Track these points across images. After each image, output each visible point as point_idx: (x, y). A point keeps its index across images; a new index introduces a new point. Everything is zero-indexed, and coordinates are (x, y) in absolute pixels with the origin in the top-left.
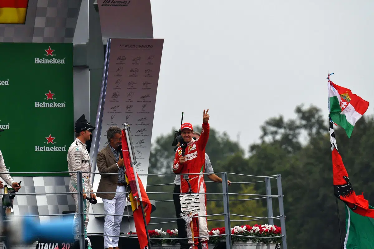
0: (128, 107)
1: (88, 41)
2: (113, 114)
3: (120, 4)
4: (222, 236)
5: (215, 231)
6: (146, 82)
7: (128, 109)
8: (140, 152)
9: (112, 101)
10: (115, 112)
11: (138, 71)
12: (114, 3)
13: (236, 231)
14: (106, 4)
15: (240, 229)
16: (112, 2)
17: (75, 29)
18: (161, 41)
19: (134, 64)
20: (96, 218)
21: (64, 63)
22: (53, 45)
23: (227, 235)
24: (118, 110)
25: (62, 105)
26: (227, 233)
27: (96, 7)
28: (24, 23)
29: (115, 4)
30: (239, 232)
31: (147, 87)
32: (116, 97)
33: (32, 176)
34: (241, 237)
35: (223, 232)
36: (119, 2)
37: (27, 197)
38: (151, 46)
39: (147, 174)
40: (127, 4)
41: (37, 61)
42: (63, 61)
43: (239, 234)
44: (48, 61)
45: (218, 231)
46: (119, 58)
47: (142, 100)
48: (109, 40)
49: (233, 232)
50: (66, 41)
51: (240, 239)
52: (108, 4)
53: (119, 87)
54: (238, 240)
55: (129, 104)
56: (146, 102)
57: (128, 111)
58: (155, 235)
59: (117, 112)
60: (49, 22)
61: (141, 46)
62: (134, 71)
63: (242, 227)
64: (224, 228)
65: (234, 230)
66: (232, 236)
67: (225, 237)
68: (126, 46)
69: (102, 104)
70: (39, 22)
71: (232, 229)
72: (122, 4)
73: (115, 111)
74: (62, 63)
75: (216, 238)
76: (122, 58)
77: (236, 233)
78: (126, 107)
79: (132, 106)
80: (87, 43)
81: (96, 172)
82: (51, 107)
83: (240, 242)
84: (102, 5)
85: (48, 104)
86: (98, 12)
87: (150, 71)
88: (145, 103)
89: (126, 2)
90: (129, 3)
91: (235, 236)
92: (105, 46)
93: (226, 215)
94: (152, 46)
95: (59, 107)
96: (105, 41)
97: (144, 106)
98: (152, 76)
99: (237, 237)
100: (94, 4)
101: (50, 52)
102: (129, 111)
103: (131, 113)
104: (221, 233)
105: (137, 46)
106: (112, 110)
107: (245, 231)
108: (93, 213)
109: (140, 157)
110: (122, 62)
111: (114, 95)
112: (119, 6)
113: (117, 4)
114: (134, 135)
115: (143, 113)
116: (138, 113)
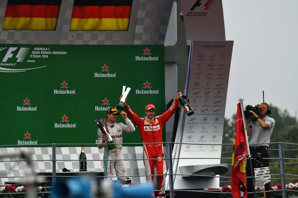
0: (206, 93)
1: (176, 43)
2: (195, 99)
3: (200, 14)
4: (279, 191)
5: (274, 187)
6: (220, 74)
7: (207, 94)
8: (215, 127)
9: (194, 89)
11: (214, 66)
12: (195, 14)
13: (290, 187)
14: (189, 15)
15: (293, 185)
16: (194, 13)
17: (166, 34)
18: (231, 43)
19: (211, 60)
20: (183, 177)
21: (158, 60)
22: (149, 47)
23: (283, 190)
24: (198, 95)
25: (156, 92)
26: (283, 189)
27: (182, 17)
28: (127, 30)
29: (197, 15)
30: (292, 188)
31: (221, 77)
32: (198, 85)
33: (134, 146)
34: (294, 192)
35: (280, 187)
36: (199, 13)
37: (130, 162)
38: (224, 47)
39: (221, 144)
40: (205, 14)
41: (137, 58)
42: (157, 58)
43: (292, 189)
44: (145, 59)
45: (276, 187)
46: (199, 56)
47: (217, 87)
48: (192, 42)
49: (288, 188)
50: (159, 43)
51: (293, 193)
52: (191, 14)
53: (199, 78)
54: (292, 194)
55: (208, 90)
56: (221, 89)
58: (228, 190)
59: (198, 97)
60: (146, 29)
61: (216, 47)
62: (211, 66)
63: (295, 184)
64: (281, 185)
65: (288, 186)
66: (287, 191)
67: (281, 192)
68: (205, 46)
69: (186, 90)
70: (139, 29)
71: (286, 186)
72: (202, 15)
74: (156, 60)
75: (275, 193)
76: (201, 55)
77: (290, 189)
79: (210, 92)
80: (175, 44)
81: (182, 143)
82: (148, 93)
83: (293, 196)
84: (187, 16)
85: (146, 91)
86: (184, 21)
87: (223, 65)
88: (219, 90)
89: (205, 13)
90: (206, 14)
91: (289, 191)
92: (189, 47)
93: (282, 175)
94: (225, 46)
95: (154, 93)
96: (189, 43)
97: (219, 92)
98: (224, 69)
99: (290, 191)
100: (180, 14)
101: (147, 51)
103: (209, 97)
104: (278, 189)
105: (213, 47)
106: (195, 95)
107: (297, 187)
108: (180, 174)
109: (215, 131)
110: (201, 59)
111: (196, 84)
112: (200, 16)
113: (197, 14)
114: (211, 114)
115: (218, 97)
116: (214, 97)
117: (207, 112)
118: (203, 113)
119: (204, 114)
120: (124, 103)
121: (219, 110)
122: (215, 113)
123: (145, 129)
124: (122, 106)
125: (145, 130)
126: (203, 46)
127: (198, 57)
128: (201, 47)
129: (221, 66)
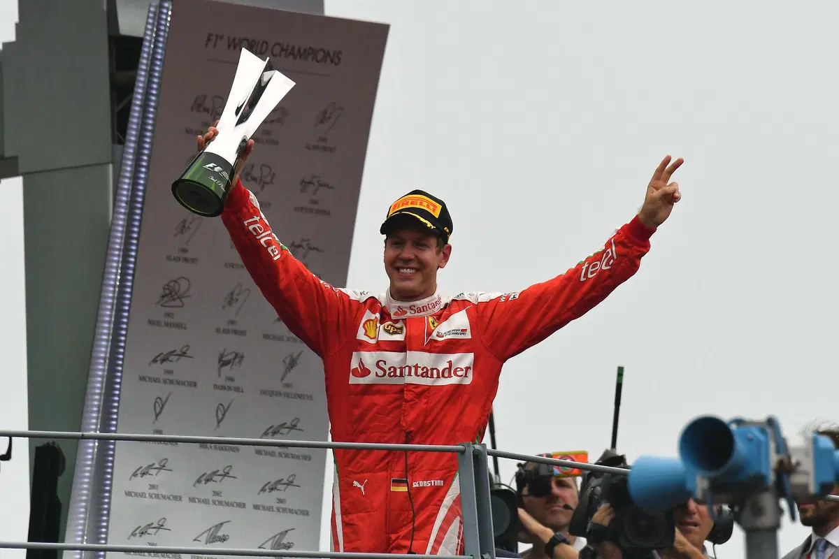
0: (223, 363)
2: (161, 390)
6: (303, 240)
7: (226, 369)
9: (158, 323)
10: (171, 382)
11: (271, 182)
18: (374, 36)
24: (180, 368)
32: (178, 302)
38: (333, 58)
46: (200, 106)
53: (188, 255)
55: (231, 344)
57: (221, 382)
59: (178, 383)
61: (292, 53)
62: (255, 180)
68: (233, 44)
73: (171, 377)
76: (209, 104)
78: (217, 360)
79: (242, 357)
87: (320, 185)
88: (295, 349)
94: (338, 54)
97: (291, 363)
98: (327, 213)
102: (229, 383)
103: (237, 389)
105: (277, 50)
106: (159, 369)
111: (170, 293)
114: (249, 506)
115: (287, 395)
116: (264, 392)
117: (227, 488)
118: (206, 490)
119: (211, 497)
120: (232, 171)
121: (290, 483)
122: (270, 499)
123: (355, 372)
124: (217, 185)
125: (353, 380)
126: (222, 37)
127: (192, 109)
128: (211, 44)
129: (311, 188)
